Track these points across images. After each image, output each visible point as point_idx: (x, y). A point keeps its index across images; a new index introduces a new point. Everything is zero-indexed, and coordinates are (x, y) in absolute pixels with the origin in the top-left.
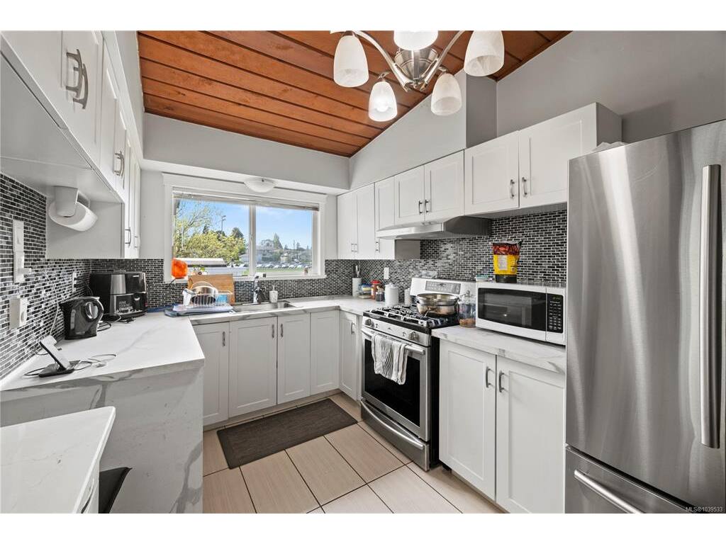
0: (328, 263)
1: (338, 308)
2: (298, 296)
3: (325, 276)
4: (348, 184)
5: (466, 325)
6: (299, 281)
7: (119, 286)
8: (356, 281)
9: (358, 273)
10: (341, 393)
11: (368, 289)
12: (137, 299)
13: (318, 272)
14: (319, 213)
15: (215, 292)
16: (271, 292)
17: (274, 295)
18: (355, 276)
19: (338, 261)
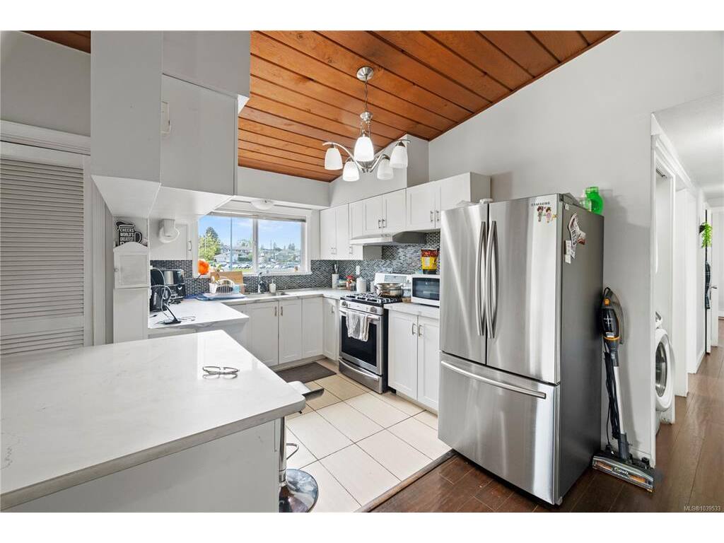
0: (313, 262)
1: (322, 296)
2: (290, 288)
3: (311, 273)
4: (328, 202)
5: (406, 302)
6: (291, 277)
7: (169, 279)
8: (335, 277)
9: (336, 270)
10: (326, 359)
11: (344, 282)
12: (180, 289)
13: (305, 269)
14: (306, 224)
15: (233, 284)
16: (271, 285)
18: (334, 273)
19: (320, 261)
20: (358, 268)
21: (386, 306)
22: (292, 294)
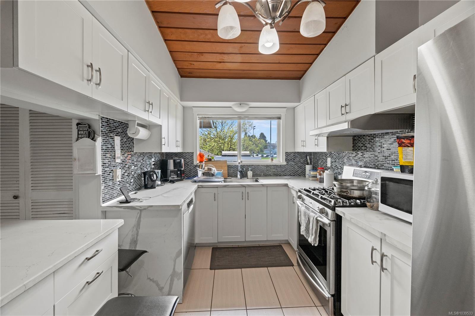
0: (287, 154)
1: (286, 185)
2: (266, 175)
3: (285, 163)
4: (298, 98)
5: (372, 208)
6: (267, 166)
7: (171, 166)
8: (308, 167)
9: (309, 161)
10: (288, 243)
11: (315, 173)
12: (179, 172)
13: (280, 160)
14: (281, 121)
15: (214, 170)
16: (248, 172)
17: (250, 173)
18: (308, 164)
19: (295, 153)
20: (329, 160)
21: (339, 210)
22: (263, 181)
